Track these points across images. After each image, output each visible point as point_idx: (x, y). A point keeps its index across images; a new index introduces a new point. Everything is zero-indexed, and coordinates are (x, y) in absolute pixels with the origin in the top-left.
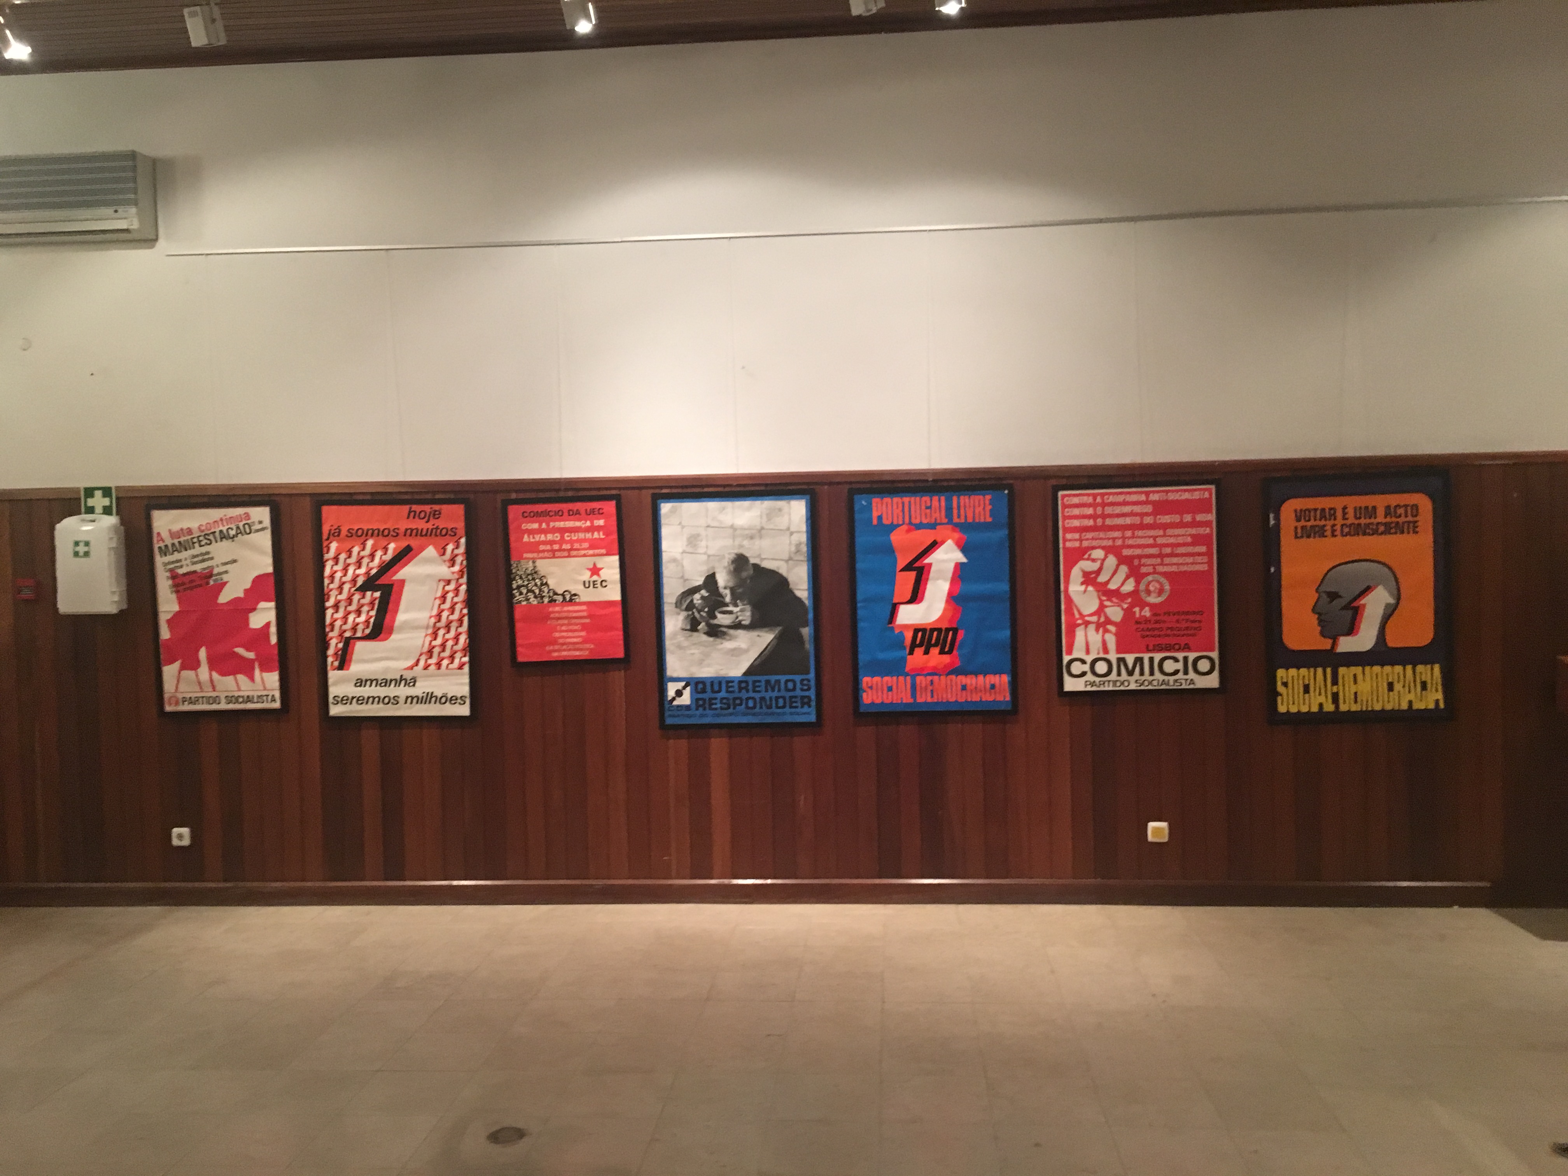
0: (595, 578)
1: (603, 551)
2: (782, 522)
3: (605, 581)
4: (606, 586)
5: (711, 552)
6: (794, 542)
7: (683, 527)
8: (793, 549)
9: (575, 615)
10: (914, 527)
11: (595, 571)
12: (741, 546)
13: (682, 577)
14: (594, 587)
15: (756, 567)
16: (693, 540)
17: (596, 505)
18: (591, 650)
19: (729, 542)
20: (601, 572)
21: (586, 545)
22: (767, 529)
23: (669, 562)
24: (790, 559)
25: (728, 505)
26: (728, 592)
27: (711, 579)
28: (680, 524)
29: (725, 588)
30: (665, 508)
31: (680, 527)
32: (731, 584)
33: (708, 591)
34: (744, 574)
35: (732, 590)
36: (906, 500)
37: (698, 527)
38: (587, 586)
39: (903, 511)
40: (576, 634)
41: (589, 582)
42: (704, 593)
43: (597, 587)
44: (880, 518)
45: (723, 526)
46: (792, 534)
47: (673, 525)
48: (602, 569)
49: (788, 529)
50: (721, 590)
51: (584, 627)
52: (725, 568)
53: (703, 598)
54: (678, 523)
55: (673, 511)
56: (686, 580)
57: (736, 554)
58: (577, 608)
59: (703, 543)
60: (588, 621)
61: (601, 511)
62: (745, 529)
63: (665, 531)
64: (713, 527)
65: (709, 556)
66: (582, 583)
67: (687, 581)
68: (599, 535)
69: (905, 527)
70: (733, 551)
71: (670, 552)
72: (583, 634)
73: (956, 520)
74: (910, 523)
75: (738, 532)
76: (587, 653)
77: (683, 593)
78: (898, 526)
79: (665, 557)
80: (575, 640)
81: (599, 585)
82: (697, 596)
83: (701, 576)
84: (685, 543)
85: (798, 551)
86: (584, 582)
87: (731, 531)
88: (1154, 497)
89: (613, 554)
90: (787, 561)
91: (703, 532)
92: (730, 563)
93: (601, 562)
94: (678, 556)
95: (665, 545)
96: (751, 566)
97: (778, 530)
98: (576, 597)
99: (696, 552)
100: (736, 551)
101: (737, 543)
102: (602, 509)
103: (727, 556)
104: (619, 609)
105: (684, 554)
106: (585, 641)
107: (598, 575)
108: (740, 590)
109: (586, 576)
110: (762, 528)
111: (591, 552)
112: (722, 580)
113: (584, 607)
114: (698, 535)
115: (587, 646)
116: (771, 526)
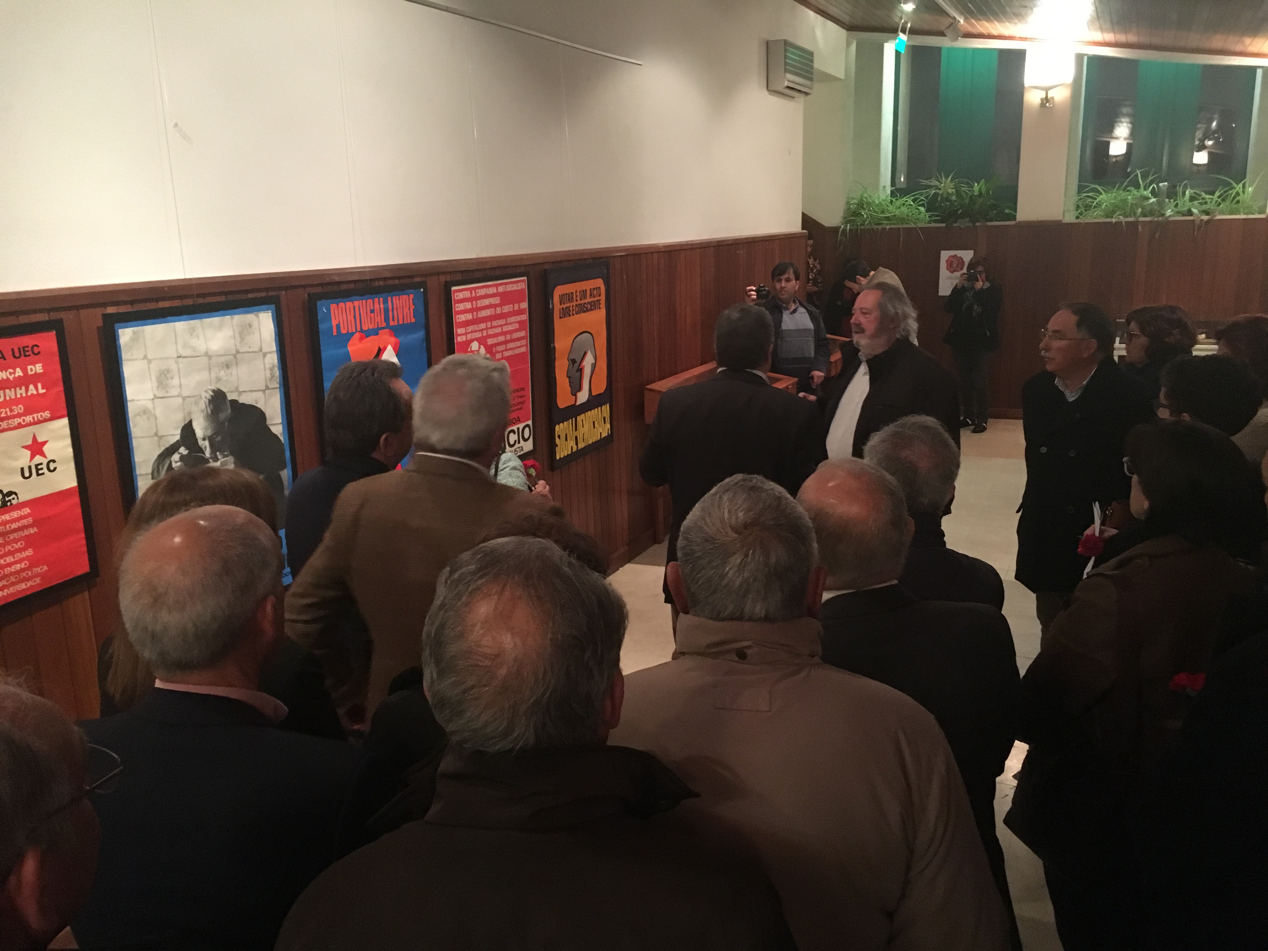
0: (38, 459)
1: (47, 414)
2: (254, 342)
3: (54, 461)
4: (55, 469)
5: (185, 393)
6: (268, 366)
7: (150, 362)
8: (268, 375)
9: (14, 526)
10: (365, 334)
11: (36, 448)
12: (219, 379)
13: (156, 434)
14: (38, 475)
15: (234, 402)
16: (163, 378)
17: (27, 340)
18: (42, 576)
19: (204, 376)
20: (45, 449)
21: (19, 409)
22: (243, 353)
23: (135, 416)
24: (267, 388)
25: (198, 324)
26: (207, 443)
27: (188, 430)
28: (145, 357)
29: (204, 439)
30: (125, 335)
31: (145, 361)
32: (209, 433)
33: (187, 449)
34: (222, 416)
35: (211, 439)
36: (356, 303)
37: (167, 358)
38: (27, 474)
39: (355, 317)
40: (19, 556)
41: (30, 467)
42: (183, 451)
43: (43, 474)
44: (338, 326)
45: (198, 354)
46: (265, 355)
47: (136, 360)
48: (45, 443)
49: (261, 350)
50: (200, 442)
51: (29, 541)
52: (203, 411)
53: (182, 458)
54: (142, 357)
55: (135, 339)
56: (161, 438)
57: (213, 391)
58: (15, 514)
59: (176, 381)
60: (32, 531)
61: (36, 350)
62: (221, 356)
63: (129, 370)
64: (184, 357)
65: (184, 398)
66: (20, 470)
67: (163, 438)
68: (36, 388)
69: (357, 335)
70: (210, 387)
71: (138, 400)
72: (29, 552)
73: (392, 323)
74: (362, 331)
75: (214, 360)
76: (38, 580)
77: (160, 456)
78: (353, 334)
79: (132, 409)
80: (18, 567)
81: (45, 470)
82: (176, 457)
83: (176, 428)
84: (155, 384)
85: (272, 376)
86: (22, 469)
87: (205, 359)
88: (501, 289)
89: (62, 417)
90: (264, 391)
91: (174, 367)
92: (207, 403)
93: (44, 432)
94: (149, 405)
95: (131, 391)
96: (228, 403)
97: (252, 352)
98: (13, 496)
99: (169, 395)
100: (213, 387)
101: (213, 375)
102: (37, 346)
103: (204, 395)
104: (77, 499)
105: (156, 400)
106: (33, 563)
107: (43, 454)
108: (219, 438)
109: (24, 459)
110: (238, 352)
111: (29, 419)
112: (200, 429)
113: (27, 511)
114: (168, 371)
115: (38, 570)
116: (245, 349)
